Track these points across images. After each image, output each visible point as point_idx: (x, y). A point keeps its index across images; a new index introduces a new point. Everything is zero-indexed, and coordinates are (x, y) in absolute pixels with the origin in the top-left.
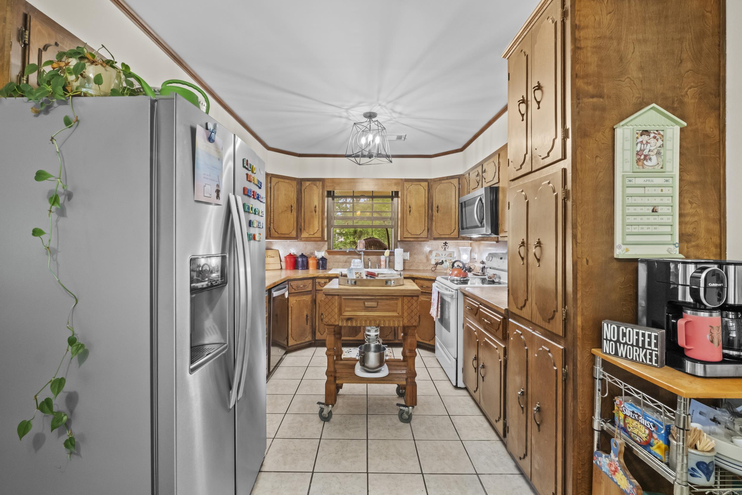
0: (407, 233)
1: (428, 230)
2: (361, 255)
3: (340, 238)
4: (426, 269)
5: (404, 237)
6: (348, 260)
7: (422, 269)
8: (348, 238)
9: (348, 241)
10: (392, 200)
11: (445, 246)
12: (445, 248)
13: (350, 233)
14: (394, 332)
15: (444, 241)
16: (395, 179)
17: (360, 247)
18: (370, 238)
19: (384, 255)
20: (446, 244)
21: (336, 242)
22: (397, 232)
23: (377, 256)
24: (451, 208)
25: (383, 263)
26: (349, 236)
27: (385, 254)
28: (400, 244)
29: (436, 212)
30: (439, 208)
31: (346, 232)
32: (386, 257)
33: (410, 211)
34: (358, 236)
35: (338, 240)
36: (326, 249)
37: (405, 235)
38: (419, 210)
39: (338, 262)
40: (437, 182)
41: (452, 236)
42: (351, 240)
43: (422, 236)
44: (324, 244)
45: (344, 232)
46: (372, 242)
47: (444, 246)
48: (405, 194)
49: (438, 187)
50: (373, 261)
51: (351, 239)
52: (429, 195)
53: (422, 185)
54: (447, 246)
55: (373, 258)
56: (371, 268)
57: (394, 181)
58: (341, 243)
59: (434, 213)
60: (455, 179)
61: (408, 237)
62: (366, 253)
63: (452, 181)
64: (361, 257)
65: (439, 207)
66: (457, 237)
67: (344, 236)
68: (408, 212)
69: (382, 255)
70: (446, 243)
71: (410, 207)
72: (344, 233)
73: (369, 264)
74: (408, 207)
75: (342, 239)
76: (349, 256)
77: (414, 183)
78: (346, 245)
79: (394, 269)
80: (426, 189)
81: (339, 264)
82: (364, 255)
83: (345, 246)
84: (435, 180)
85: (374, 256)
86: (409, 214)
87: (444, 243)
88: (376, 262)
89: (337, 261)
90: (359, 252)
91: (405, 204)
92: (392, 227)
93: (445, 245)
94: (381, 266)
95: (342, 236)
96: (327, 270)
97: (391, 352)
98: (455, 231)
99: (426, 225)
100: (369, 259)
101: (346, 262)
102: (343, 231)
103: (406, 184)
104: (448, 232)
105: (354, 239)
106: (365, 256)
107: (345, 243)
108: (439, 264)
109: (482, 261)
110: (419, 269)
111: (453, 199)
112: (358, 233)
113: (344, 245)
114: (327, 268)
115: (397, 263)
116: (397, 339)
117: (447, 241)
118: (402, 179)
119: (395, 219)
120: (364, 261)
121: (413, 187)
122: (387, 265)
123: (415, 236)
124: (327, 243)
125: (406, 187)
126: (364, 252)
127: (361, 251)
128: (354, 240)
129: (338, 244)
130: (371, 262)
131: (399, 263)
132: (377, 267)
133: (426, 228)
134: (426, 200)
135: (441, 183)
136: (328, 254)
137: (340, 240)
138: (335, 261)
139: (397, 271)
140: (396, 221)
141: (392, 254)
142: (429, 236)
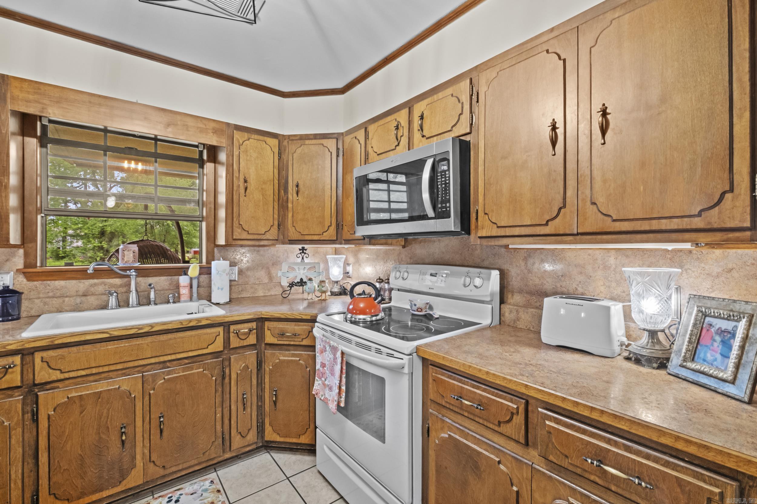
0: (239, 231)
1: (279, 225)
2: (129, 276)
3: (75, 242)
4: (269, 294)
5: (234, 237)
6: (92, 289)
7: (262, 295)
8: (90, 242)
9: (90, 246)
10: (202, 166)
11: (303, 254)
12: (303, 258)
13: (93, 235)
14: (221, 440)
15: (300, 246)
16: (214, 120)
17: (126, 259)
18: (142, 240)
19: (186, 274)
20: (305, 251)
21: (68, 247)
22: (212, 229)
23: (170, 277)
24: (323, 190)
25: (184, 291)
26: (91, 240)
27: (190, 272)
28: (220, 252)
29: (295, 195)
30: (299, 187)
31: (86, 234)
32: (191, 279)
33: (246, 189)
34: (107, 239)
35: (72, 245)
36: (21, 266)
37: (235, 233)
38: (262, 189)
39: (60, 297)
40: (295, 142)
41: (325, 236)
42: (95, 245)
43: (268, 236)
44: (14, 255)
45: (83, 234)
46: (147, 247)
47: (301, 253)
48: (236, 153)
49: (299, 151)
50: (159, 288)
51: (94, 243)
52: (281, 165)
53: (267, 142)
54: (305, 253)
55: (161, 281)
56: (156, 304)
57: (213, 125)
58: (77, 249)
59: (290, 197)
60: (331, 140)
61: (242, 238)
62: (141, 273)
63: (325, 142)
64: (130, 282)
65: (301, 186)
66: (335, 238)
67: (82, 240)
68: (242, 191)
69: (181, 275)
70: (303, 249)
71: (246, 181)
72: (82, 236)
73: (149, 294)
74: (242, 180)
75: (80, 243)
76: (96, 281)
77: (253, 136)
78: (87, 251)
79: (210, 301)
80: (276, 150)
81: (64, 301)
82: (137, 276)
83: (84, 253)
84: (291, 138)
85: (163, 278)
86: (244, 194)
87: (300, 250)
88: (167, 290)
89: (58, 294)
90: (124, 269)
91: (236, 174)
92: (201, 219)
93: (303, 252)
94: (179, 297)
95: (79, 240)
96: (22, 321)
97: (219, 491)
98: (331, 228)
99: (276, 216)
100: (150, 285)
101: (84, 295)
102: (81, 232)
103: (237, 135)
104: (318, 230)
105: (101, 243)
106: (140, 279)
107: (85, 249)
108: (296, 285)
109: (380, 279)
110: (257, 295)
111: (328, 173)
112: (106, 236)
113: (83, 251)
114: (23, 314)
115: (218, 289)
116: (228, 449)
117: (306, 246)
118: (228, 124)
119: (210, 203)
120: (137, 291)
121: (252, 143)
122: (195, 295)
123: (256, 237)
124: (21, 251)
125: (239, 141)
126: (137, 269)
127: (130, 269)
128: (99, 245)
129: (71, 251)
130: (155, 291)
131: (222, 289)
132: (171, 301)
133: (276, 223)
134: (276, 171)
135: (305, 145)
136: (25, 280)
137: (75, 245)
138: (51, 294)
139: (218, 304)
140: (210, 208)
141: (206, 271)
142: (281, 237)
